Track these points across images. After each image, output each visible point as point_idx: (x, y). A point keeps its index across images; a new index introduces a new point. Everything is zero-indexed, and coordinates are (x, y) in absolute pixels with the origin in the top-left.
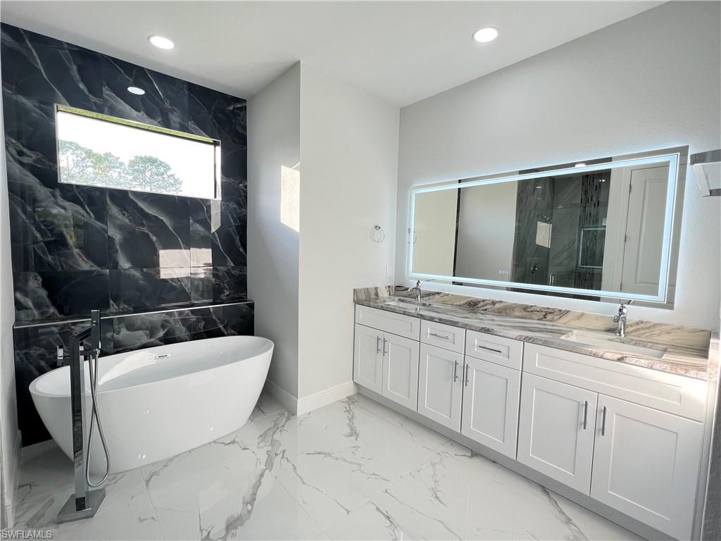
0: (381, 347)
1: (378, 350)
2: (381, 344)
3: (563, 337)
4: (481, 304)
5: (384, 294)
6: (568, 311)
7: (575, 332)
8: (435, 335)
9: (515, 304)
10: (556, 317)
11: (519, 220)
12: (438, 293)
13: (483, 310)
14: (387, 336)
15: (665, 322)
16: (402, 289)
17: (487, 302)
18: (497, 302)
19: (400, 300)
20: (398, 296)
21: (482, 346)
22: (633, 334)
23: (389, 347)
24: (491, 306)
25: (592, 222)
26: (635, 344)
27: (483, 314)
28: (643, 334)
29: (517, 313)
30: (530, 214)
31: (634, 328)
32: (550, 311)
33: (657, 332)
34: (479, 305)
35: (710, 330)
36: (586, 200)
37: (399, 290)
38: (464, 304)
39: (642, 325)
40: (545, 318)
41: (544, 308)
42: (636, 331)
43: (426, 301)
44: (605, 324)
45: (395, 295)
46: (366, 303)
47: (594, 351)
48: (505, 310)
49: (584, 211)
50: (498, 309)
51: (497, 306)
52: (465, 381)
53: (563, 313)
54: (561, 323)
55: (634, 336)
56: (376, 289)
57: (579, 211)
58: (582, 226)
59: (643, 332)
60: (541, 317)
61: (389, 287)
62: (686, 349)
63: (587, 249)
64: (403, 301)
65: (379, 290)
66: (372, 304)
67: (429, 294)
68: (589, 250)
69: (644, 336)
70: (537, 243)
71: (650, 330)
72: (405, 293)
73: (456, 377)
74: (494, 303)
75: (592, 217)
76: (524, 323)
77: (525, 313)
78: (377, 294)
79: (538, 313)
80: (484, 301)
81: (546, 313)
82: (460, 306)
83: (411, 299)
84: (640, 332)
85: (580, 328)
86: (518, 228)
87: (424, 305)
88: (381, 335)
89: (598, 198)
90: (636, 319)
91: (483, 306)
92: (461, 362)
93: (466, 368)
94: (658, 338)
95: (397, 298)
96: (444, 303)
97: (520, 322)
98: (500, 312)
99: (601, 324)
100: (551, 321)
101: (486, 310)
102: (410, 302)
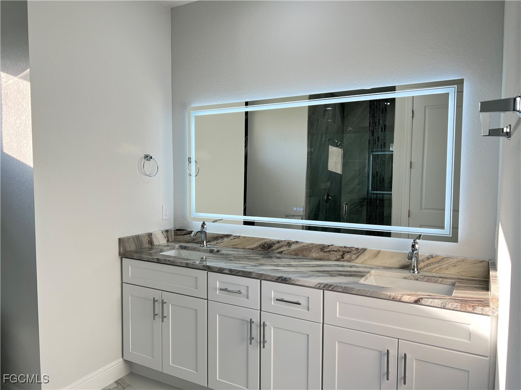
0: (158, 310)
1: (155, 315)
2: (158, 306)
3: (362, 281)
4: (277, 246)
5: (160, 240)
6: (365, 250)
7: (373, 272)
8: (226, 290)
9: (312, 244)
10: (354, 257)
11: (311, 144)
12: (228, 236)
13: (279, 253)
14: (166, 297)
15: (451, 255)
16: (184, 232)
17: (283, 243)
18: (293, 243)
19: (182, 248)
20: (180, 242)
21: (280, 298)
22: (425, 269)
23: (170, 310)
24: (286, 248)
25: (380, 146)
26: (427, 281)
27: (279, 258)
28: (434, 268)
29: (314, 255)
30: (321, 138)
31: (426, 263)
32: (347, 250)
33: (445, 266)
34: (274, 248)
35: (488, 260)
36: (374, 124)
37: (180, 234)
38: (257, 248)
39: (432, 260)
40: (343, 258)
41: (341, 247)
42: (427, 265)
43: (214, 246)
44: (400, 261)
45: (175, 241)
46: (136, 256)
47: (393, 294)
48: (302, 252)
49: (373, 135)
50: (294, 251)
51: (294, 247)
52: (262, 342)
53: (360, 251)
54: (359, 263)
55: (426, 271)
56: (150, 235)
57: (367, 136)
58: (371, 151)
59: (433, 266)
60: (339, 257)
61: (167, 231)
62: (471, 282)
63: (377, 174)
64: (185, 248)
65: (153, 236)
66: (145, 256)
67: (218, 238)
68: (379, 175)
69: (434, 271)
70: (330, 169)
71: (440, 264)
72: (187, 237)
73: (252, 338)
74: (289, 244)
75: (380, 140)
76: (322, 266)
77: (322, 254)
78: (151, 242)
79: (336, 253)
80: (279, 242)
81: (344, 253)
82: (253, 249)
83: (195, 245)
84: (431, 267)
85: (377, 268)
86: (310, 154)
87: (211, 251)
88: (157, 295)
89: (384, 121)
90: (427, 255)
91: (278, 248)
92: (256, 320)
93: (262, 326)
94: (447, 272)
95: (177, 246)
96: (235, 247)
97: (318, 266)
98: (297, 255)
99: (396, 262)
100: (349, 261)
101: (281, 252)
102: (194, 249)
